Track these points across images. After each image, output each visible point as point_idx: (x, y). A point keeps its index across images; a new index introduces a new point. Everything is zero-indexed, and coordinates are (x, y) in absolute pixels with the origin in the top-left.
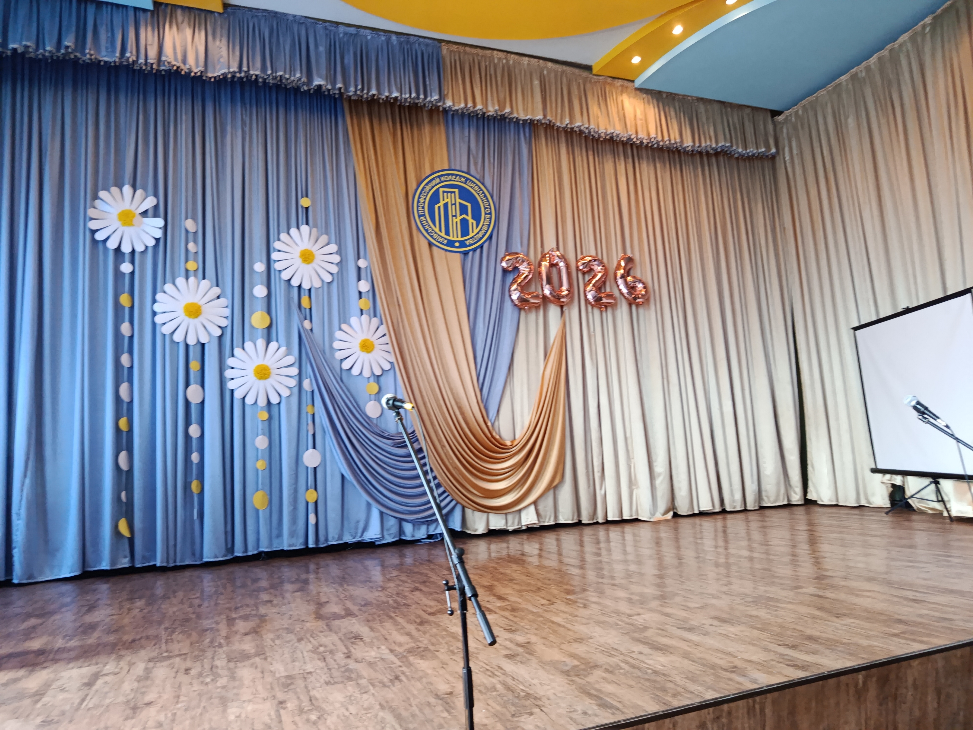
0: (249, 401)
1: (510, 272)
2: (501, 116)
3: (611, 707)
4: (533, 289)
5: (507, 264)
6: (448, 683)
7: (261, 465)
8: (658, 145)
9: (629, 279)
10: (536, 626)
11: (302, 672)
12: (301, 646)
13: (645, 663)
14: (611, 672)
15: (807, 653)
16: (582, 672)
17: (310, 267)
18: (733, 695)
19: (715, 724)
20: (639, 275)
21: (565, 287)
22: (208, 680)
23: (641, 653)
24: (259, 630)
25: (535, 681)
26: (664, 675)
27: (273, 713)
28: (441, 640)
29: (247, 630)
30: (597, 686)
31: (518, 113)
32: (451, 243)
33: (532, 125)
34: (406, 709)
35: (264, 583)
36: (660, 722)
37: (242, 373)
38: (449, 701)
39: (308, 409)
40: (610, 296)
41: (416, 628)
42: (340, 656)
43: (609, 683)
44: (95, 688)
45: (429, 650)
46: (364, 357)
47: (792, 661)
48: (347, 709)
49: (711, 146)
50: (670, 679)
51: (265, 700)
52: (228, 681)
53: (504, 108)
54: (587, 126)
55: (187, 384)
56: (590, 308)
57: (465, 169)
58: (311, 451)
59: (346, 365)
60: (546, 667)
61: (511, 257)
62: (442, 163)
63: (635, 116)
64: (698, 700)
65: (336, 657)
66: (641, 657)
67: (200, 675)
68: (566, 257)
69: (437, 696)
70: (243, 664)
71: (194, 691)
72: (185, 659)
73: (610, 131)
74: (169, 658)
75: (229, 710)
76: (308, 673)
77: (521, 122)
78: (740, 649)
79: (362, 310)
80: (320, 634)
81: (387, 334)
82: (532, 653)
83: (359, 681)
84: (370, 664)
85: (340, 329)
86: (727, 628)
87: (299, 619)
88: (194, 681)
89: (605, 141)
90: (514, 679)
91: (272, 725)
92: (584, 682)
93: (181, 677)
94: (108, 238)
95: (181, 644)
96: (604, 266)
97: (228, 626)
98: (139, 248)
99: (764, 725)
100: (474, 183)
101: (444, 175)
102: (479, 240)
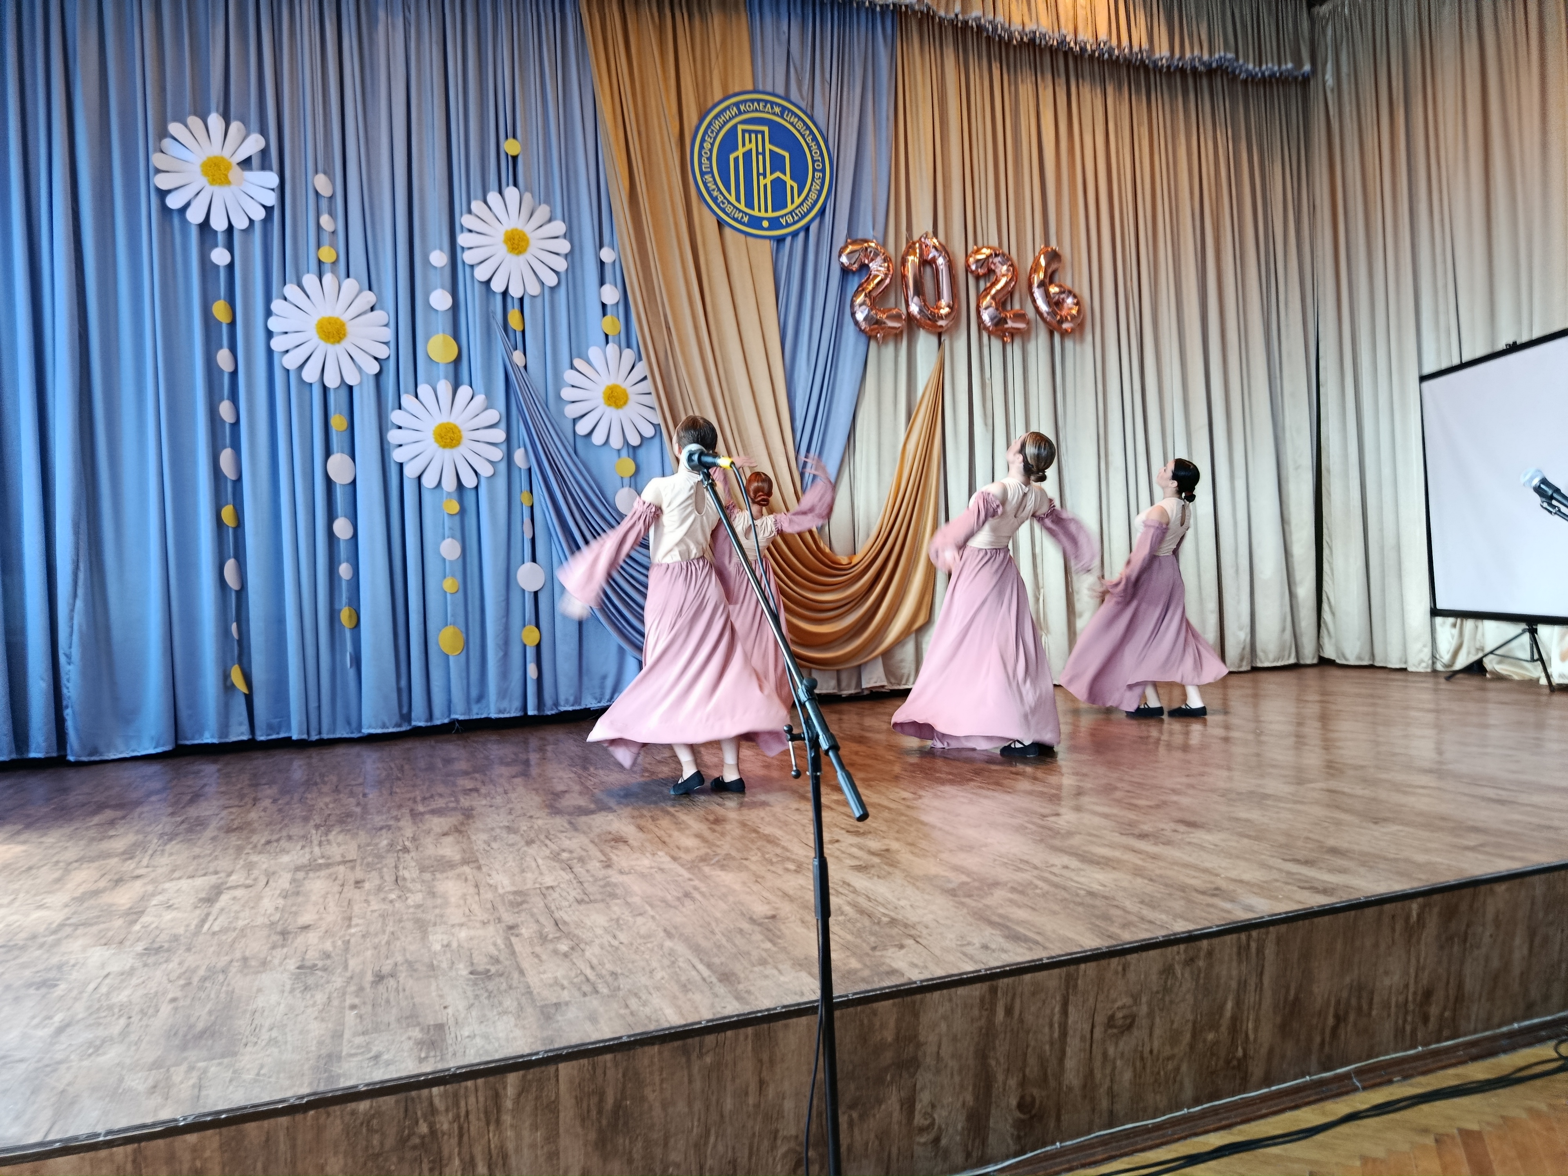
0: (429, 482)
1: (854, 273)
3: (1026, 939)
4: (892, 302)
5: (849, 258)
6: (769, 903)
7: (450, 585)
8: (1110, 55)
9: (1053, 289)
10: (896, 828)
11: (537, 886)
12: (532, 850)
13: (1072, 880)
14: (1022, 893)
15: (1332, 870)
16: (976, 892)
17: (522, 258)
19: (1188, 969)
20: (1068, 284)
21: (945, 300)
22: (393, 896)
23: (1066, 867)
24: (463, 829)
25: (902, 903)
26: (1106, 898)
27: (499, 941)
28: (750, 845)
29: (446, 829)
30: (1001, 911)
32: (755, 222)
33: (897, 12)
34: (706, 938)
35: (462, 765)
36: (1104, 962)
37: (415, 436)
38: (771, 927)
39: (522, 497)
40: (1020, 317)
41: (710, 829)
42: (594, 865)
43: (1019, 907)
44: (218, 905)
45: (734, 858)
46: (612, 414)
47: (1306, 882)
48: (615, 937)
49: (1200, 59)
50: (1115, 903)
51: (484, 923)
52: (424, 899)
54: (990, 17)
55: (328, 453)
56: (985, 335)
57: (781, 90)
58: (529, 565)
59: (582, 428)
60: (918, 884)
61: (856, 247)
62: (741, 79)
64: (1164, 932)
65: (589, 867)
66: (1067, 873)
67: (380, 889)
68: (949, 250)
69: (752, 921)
70: (445, 875)
71: (373, 911)
72: (353, 868)
73: (1030, 27)
74: (328, 866)
75: (431, 937)
76: (548, 888)
77: (878, 9)
78: (1224, 865)
79: (607, 336)
80: (559, 835)
81: (649, 377)
82: (893, 864)
83: (629, 900)
84: (643, 876)
85: (572, 367)
86: (1199, 836)
87: (525, 815)
88: (371, 898)
89: (1020, 47)
90: (869, 899)
91: (501, 958)
92: (980, 906)
93: (350, 892)
94: (187, 205)
95: (343, 847)
96: (1012, 265)
97: (415, 823)
98: (240, 224)
99: (1262, 973)
100: (797, 116)
101: (745, 101)
102: (803, 217)
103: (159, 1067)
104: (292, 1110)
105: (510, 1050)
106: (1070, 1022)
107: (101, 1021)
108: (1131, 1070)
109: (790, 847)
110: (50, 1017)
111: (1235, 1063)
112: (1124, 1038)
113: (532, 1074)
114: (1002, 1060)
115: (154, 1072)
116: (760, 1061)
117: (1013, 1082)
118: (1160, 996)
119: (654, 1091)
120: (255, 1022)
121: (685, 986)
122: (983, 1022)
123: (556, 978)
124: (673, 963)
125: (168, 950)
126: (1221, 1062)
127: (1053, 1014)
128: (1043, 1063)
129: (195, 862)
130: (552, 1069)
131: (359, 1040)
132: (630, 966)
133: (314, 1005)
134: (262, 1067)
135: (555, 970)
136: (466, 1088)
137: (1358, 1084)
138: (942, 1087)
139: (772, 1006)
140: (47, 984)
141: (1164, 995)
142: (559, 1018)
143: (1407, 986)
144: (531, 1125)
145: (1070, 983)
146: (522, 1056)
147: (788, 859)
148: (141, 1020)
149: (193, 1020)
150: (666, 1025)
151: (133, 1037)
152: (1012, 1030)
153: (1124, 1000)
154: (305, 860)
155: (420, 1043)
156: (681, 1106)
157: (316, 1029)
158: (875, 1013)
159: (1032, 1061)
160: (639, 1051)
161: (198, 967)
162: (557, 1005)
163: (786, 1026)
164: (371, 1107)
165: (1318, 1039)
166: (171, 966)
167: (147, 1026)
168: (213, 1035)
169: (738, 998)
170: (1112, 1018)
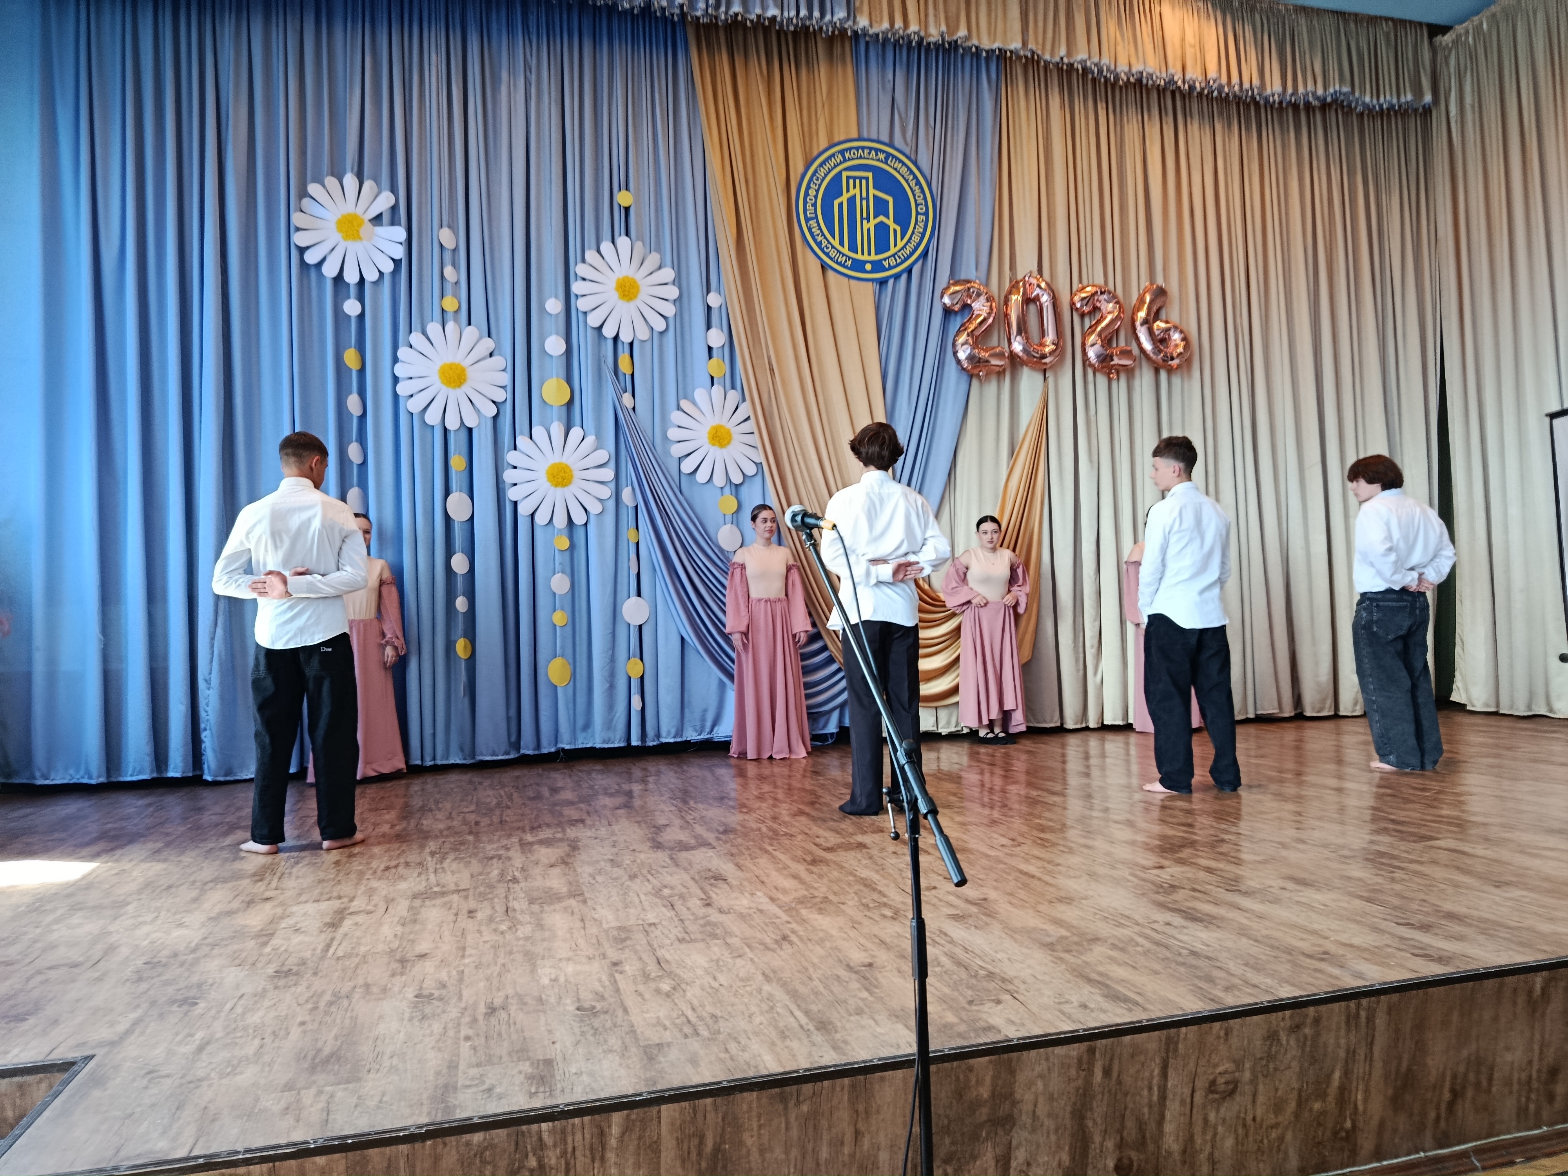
0: (541, 519)
1: (956, 313)
2: (950, 44)
3: (1126, 1000)
4: (994, 341)
5: (952, 300)
6: (865, 950)
7: (560, 618)
8: (1220, 93)
9: (1160, 325)
10: (995, 876)
11: (640, 922)
12: (636, 885)
13: (1176, 939)
14: (1122, 950)
15: (1448, 937)
16: (1075, 947)
17: (632, 305)
18: (1325, 993)
19: (1293, 1036)
20: (1175, 319)
21: (1050, 337)
22: (503, 927)
23: (1168, 924)
24: (569, 860)
25: (1000, 956)
26: (1209, 958)
27: (604, 978)
28: (847, 888)
29: (553, 860)
30: (1101, 969)
31: (979, 39)
32: (858, 266)
33: (1002, 58)
34: (803, 983)
35: (568, 795)
36: (1206, 1027)
37: (529, 475)
38: (868, 975)
39: (628, 534)
40: (1125, 354)
41: (807, 870)
42: (695, 903)
43: (1119, 965)
44: (342, 930)
45: (831, 902)
46: (715, 453)
47: (1421, 948)
48: (715, 979)
49: (1314, 94)
50: (1218, 964)
51: (590, 959)
52: (533, 931)
53: (957, 28)
54: (1096, 59)
55: (447, 493)
56: (1090, 372)
57: (885, 138)
58: (634, 599)
59: (687, 467)
60: (1016, 936)
61: (957, 288)
62: (846, 127)
63: (1183, 40)
64: (1269, 998)
65: (690, 904)
66: (1169, 930)
67: (491, 919)
68: (1054, 287)
69: (849, 968)
70: (552, 907)
71: (485, 942)
72: (466, 897)
73: (1137, 68)
74: (443, 894)
75: (539, 971)
76: (650, 925)
77: (984, 54)
78: (1333, 927)
79: (712, 378)
80: (661, 870)
81: (752, 417)
82: (991, 915)
83: (729, 940)
84: (742, 917)
85: (679, 408)
86: (1309, 895)
87: (628, 848)
88: (483, 928)
89: (1126, 87)
90: (966, 950)
91: (606, 995)
92: (1079, 962)
93: (464, 922)
94: (323, 260)
95: (456, 875)
96: (1117, 303)
97: (523, 853)
98: (371, 276)
99: (1372, 1043)
100: (900, 161)
101: (850, 149)
102: (906, 259)
103: (290, 1090)
104: (411, 1139)
105: (615, 1090)
106: (1169, 1085)
107: (237, 1040)
108: (1233, 1136)
109: (886, 893)
110: (191, 1035)
111: (1343, 1134)
112: (1226, 1104)
113: (635, 1114)
114: (1099, 1121)
115: (286, 1093)
116: (857, 1112)
117: (1110, 1144)
118: (1264, 1062)
119: (752, 1136)
120: (377, 1049)
121: (783, 1032)
122: (1080, 1082)
123: (658, 1018)
124: (772, 1008)
125: (297, 974)
126: (1328, 1133)
127: (1152, 1076)
128: (1141, 1126)
129: (320, 886)
130: (654, 1110)
131: (474, 1072)
132: (730, 1009)
133: (431, 1035)
134: (384, 1094)
135: (659, 1010)
136: (573, 1125)
137: (1478, 1164)
138: (1038, 1146)
139: (869, 1058)
140: (189, 1002)
141: (1268, 1061)
142: (662, 1059)
143: (1530, 1063)
144: (634, 1164)
145: (1170, 1046)
146: (626, 1096)
147: (885, 905)
148: (273, 1041)
149: (320, 1044)
150: (765, 1072)
151: (267, 1058)
152: (1110, 1091)
153: (1227, 1065)
154: (421, 887)
155: (530, 1078)
156: (778, 1153)
157: (434, 1060)
158: (970, 1069)
159: (1130, 1124)
160: (738, 1096)
161: (323, 992)
162: (660, 1046)
163: (882, 1079)
164: (485, 1139)
165: (1432, 1115)
166: (300, 989)
167: (279, 1048)
168: (339, 1059)
169: (835, 1048)
170: (1213, 1083)
